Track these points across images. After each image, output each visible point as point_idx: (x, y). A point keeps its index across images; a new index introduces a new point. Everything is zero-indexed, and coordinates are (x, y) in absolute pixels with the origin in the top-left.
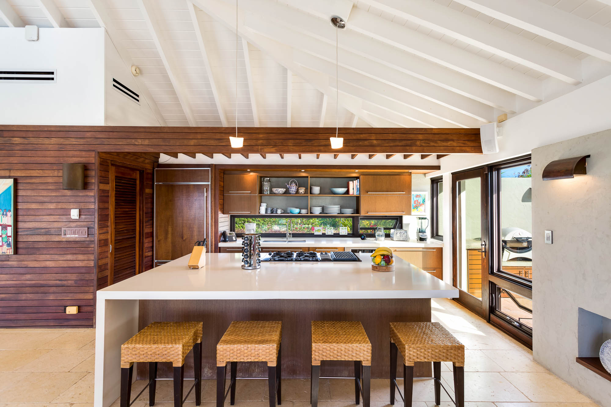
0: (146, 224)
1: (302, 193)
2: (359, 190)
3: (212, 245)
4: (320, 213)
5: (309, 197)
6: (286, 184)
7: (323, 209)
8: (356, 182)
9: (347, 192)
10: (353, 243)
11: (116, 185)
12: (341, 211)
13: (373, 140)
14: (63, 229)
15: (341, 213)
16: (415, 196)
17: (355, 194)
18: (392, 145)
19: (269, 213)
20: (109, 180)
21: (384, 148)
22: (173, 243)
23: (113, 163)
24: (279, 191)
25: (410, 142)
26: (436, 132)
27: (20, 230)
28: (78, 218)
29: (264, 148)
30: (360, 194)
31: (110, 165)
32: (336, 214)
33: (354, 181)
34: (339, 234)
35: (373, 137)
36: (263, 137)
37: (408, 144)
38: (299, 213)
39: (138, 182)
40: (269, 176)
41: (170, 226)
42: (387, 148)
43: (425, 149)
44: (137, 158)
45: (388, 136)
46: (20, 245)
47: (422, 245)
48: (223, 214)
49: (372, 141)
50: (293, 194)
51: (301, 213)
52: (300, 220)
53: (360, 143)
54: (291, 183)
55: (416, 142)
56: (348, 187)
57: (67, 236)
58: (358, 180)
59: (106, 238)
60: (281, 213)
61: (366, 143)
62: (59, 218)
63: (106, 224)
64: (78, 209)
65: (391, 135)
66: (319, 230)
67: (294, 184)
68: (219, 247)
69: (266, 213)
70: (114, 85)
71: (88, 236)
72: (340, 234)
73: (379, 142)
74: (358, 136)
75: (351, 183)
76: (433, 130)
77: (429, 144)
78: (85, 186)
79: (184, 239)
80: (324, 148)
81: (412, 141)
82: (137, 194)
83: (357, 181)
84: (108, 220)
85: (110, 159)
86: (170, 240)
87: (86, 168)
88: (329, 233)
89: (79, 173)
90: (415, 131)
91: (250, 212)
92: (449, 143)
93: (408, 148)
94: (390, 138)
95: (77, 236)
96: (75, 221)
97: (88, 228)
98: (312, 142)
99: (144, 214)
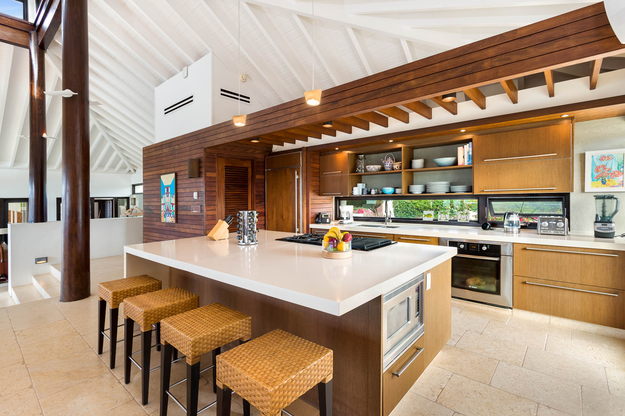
0: (256, 205)
1: (396, 168)
2: (472, 158)
3: (303, 226)
4: (423, 193)
5: (403, 172)
6: (382, 160)
7: (426, 187)
8: (468, 148)
9: (456, 163)
10: (478, 234)
11: (225, 173)
12: (450, 188)
13: (411, 81)
14: (192, 206)
15: (450, 192)
16: (597, 159)
17: (465, 165)
18: (440, 79)
19: (364, 193)
20: (215, 169)
21: (428, 87)
22: (277, 222)
23: (219, 155)
24: (371, 168)
25: (470, 66)
26: (524, 33)
27: (178, 207)
28: (197, 199)
29: (296, 122)
30: (473, 163)
31: (216, 157)
32: (444, 194)
33: (465, 146)
34: (457, 221)
35: (411, 75)
36: (295, 109)
37: (467, 71)
38: (394, 193)
39: (250, 170)
40: (363, 152)
41: (274, 207)
42: (432, 86)
43: (500, 71)
44: (246, 150)
45: (433, 68)
46: (179, 217)
47: (603, 245)
48: (320, 196)
49: (409, 82)
50: (388, 171)
51: (396, 194)
52: (399, 202)
53: (393, 90)
54: (387, 157)
55: (483, 63)
56: (456, 155)
57: (193, 211)
58: (470, 143)
59: (213, 214)
60: (375, 193)
61: (401, 87)
62: (190, 199)
63: (214, 203)
64: (197, 192)
65: (437, 65)
66: (429, 215)
67: (390, 159)
68: (311, 229)
69: (362, 194)
70: (222, 94)
71: (201, 212)
72: (459, 221)
73: (419, 81)
74: (390, 81)
75: (460, 149)
76: (518, 32)
77: (508, 59)
78: (199, 176)
79: (283, 219)
80: (350, 108)
81: (473, 65)
82: (249, 180)
83: (468, 145)
84: (215, 201)
85: (217, 153)
86: (275, 219)
87: (199, 161)
88: (443, 220)
89: (196, 165)
90: (480, 46)
91: (341, 193)
92: (555, 46)
93: (467, 77)
94: (437, 70)
95: (196, 211)
96: (195, 201)
97: (201, 206)
98: (338, 104)
99: (255, 197)
